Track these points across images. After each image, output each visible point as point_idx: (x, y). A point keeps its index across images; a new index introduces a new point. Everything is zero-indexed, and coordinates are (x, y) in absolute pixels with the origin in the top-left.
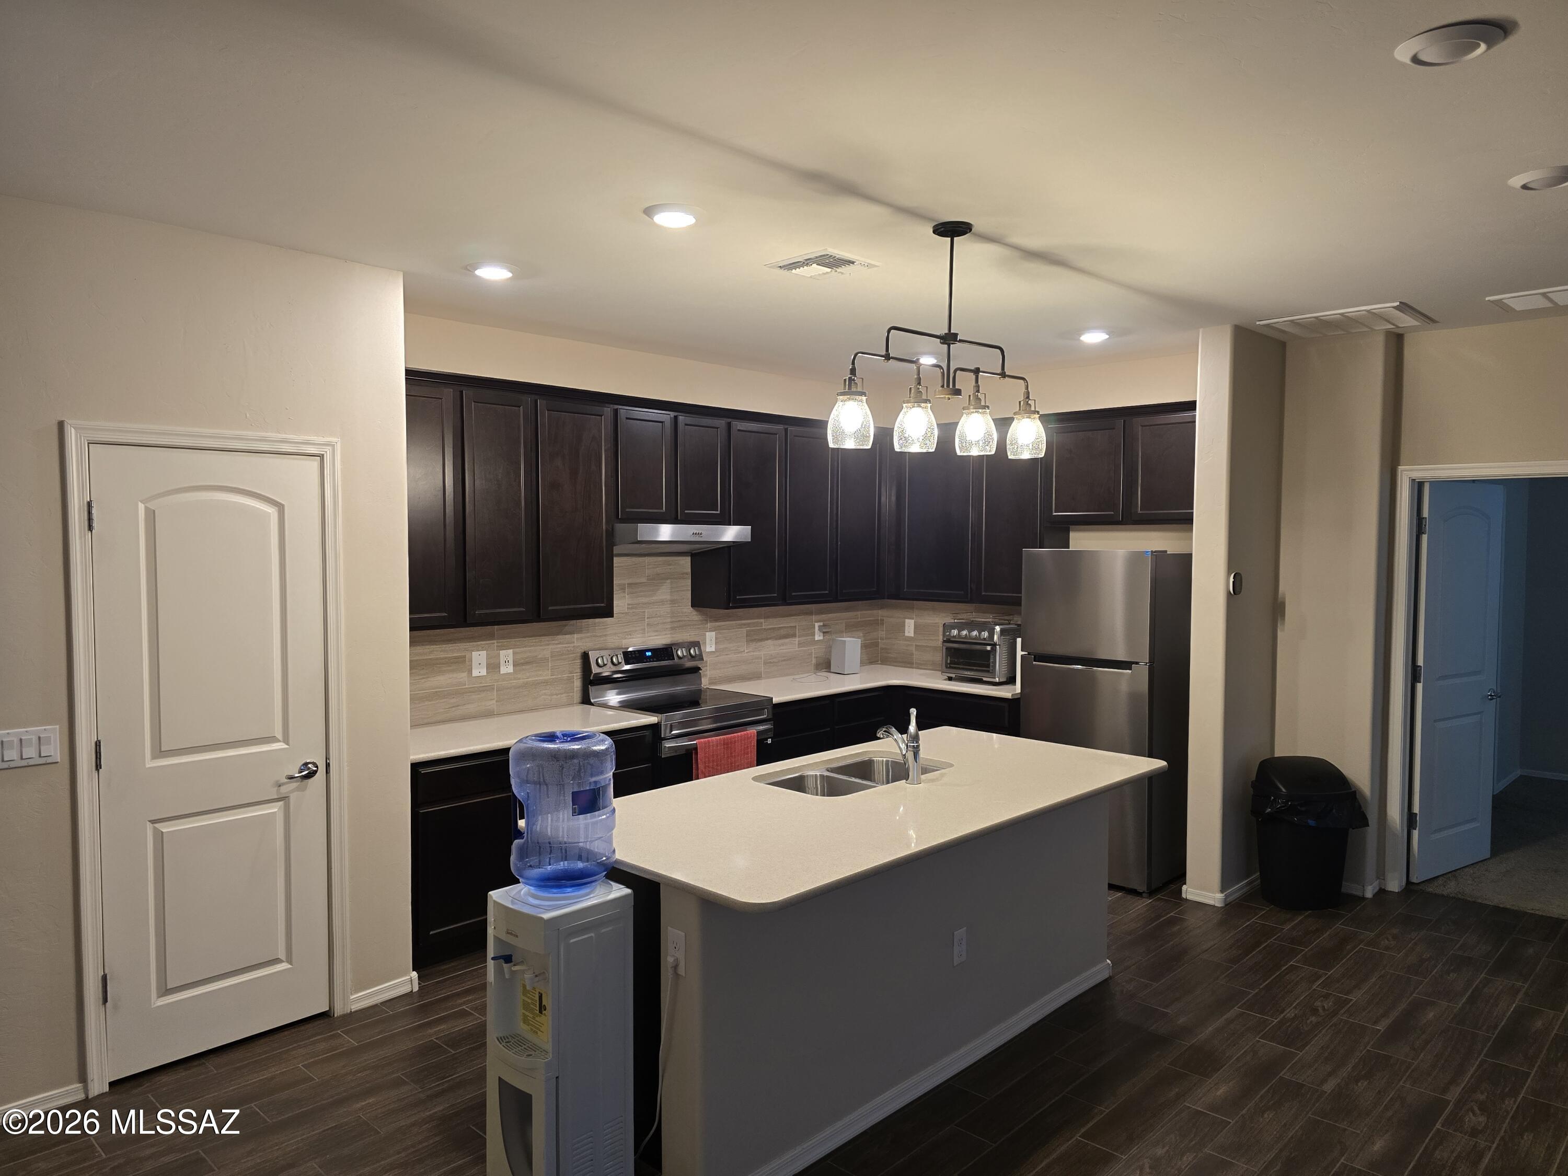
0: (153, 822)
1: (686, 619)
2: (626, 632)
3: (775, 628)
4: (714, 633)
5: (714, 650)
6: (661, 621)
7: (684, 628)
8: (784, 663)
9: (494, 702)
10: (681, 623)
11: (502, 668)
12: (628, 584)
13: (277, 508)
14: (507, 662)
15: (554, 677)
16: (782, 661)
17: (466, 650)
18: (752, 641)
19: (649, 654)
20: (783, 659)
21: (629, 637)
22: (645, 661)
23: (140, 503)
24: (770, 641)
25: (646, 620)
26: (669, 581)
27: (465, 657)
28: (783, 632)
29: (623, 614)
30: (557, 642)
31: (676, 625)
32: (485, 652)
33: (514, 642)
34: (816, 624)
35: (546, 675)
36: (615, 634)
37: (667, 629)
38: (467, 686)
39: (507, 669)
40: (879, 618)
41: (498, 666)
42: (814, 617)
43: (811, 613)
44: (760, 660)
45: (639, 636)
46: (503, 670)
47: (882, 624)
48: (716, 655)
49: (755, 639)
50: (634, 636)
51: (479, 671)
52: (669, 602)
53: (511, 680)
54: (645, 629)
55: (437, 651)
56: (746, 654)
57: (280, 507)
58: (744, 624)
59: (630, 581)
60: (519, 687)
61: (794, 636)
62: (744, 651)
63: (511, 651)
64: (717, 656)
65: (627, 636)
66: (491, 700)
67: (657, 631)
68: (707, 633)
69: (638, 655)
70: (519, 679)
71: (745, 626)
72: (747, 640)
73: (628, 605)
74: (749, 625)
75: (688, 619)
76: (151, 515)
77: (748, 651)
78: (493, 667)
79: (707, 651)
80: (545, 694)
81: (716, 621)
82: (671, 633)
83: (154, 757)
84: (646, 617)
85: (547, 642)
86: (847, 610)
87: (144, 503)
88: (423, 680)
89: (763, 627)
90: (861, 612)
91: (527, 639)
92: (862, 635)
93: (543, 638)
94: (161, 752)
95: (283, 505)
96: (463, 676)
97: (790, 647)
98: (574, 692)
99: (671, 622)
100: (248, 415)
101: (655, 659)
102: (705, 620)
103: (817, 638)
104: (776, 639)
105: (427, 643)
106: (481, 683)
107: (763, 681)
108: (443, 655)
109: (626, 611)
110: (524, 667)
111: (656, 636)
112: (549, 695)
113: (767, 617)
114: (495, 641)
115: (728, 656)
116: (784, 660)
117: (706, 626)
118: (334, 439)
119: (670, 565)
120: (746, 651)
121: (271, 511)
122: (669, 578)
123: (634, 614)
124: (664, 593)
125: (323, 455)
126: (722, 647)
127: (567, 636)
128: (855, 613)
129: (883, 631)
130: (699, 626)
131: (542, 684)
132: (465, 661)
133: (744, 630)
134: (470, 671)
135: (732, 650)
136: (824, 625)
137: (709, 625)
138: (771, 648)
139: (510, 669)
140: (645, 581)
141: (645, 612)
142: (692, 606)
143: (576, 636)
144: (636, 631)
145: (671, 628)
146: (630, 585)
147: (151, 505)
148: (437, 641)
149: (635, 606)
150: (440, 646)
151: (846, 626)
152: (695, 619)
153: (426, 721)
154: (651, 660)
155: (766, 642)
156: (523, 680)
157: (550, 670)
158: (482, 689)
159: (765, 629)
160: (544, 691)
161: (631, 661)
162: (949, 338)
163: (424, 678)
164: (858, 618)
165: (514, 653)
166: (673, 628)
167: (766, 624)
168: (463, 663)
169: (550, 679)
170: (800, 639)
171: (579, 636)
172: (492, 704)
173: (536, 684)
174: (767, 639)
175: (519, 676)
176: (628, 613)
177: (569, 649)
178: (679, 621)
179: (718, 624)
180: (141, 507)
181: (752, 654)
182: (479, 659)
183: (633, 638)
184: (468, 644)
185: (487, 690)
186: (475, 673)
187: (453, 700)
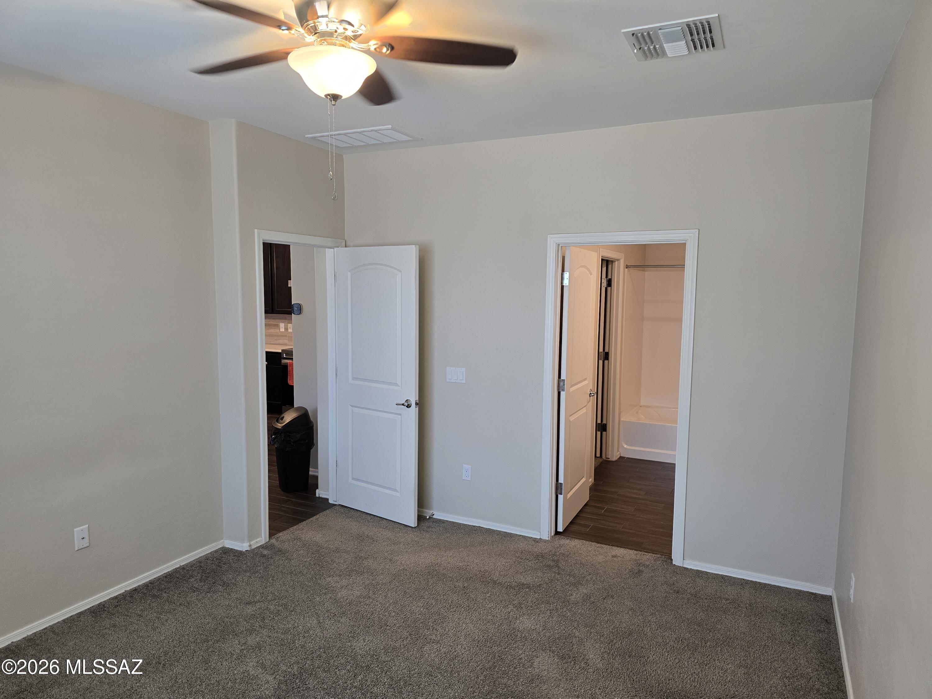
14: (290, 328)
17: (279, 322)
27: (278, 324)
32: (284, 324)
38: (279, 334)
46: (289, 331)
51: (282, 330)
53: (292, 334)
55: (272, 322)
78: (286, 329)
88: (268, 330)
96: (277, 331)
106: (283, 334)
114: (287, 321)
134: (280, 329)
139: (283, 330)
153: (269, 343)
158: (283, 336)
165: (292, 325)
168: (277, 326)
182: (282, 326)
185: (285, 336)
186: (281, 330)
187: (275, 338)
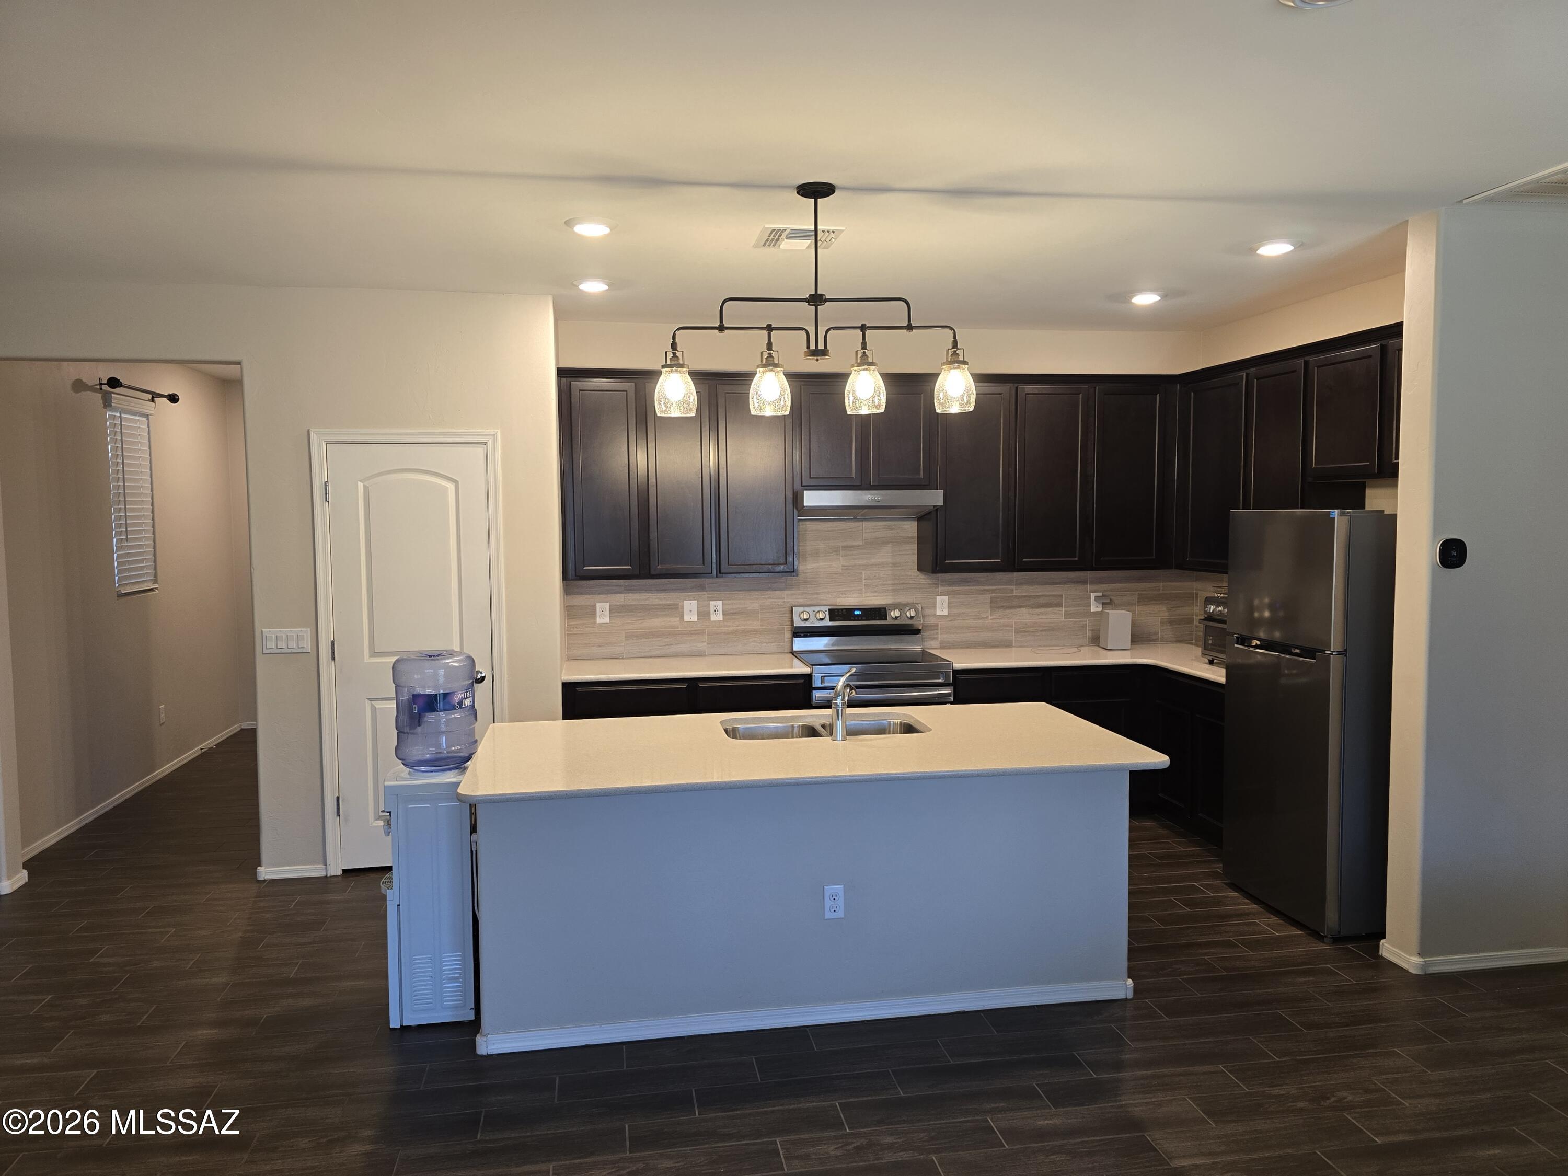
0: (371, 700)
1: (911, 582)
2: (840, 591)
3: (1031, 596)
4: (946, 598)
5: (946, 614)
6: (881, 583)
7: (909, 590)
8: (1044, 633)
9: (705, 644)
10: (904, 585)
11: (712, 616)
12: (842, 547)
13: (454, 484)
14: (716, 611)
15: (764, 627)
16: (1041, 631)
17: (679, 599)
18: (999, 607)
19: (857, 613)
20: (1041, 629)
21: (844, 596)
22: (852, 618)
23: (359, 482)
24: (1022, 609)
25: (864, 581)
26: (890, 545)
27: (678, 605)
28: (1042, 600)
29: (837, 574)
30: (767, 597)
31: (898, 588)
32: (696, 601)
33: (724, 595)
34: (1092, 594)
35: (755, 625)
36: (829, 592)
37: (888, 590)
38: (679, 629)
39: (716, 617)
40: (1194, 591)
41: (708, 614)
42: (1089, 587)
43: (1084, 582)
44: (1011, 628)
45: (854, 595)
46: (713, 618)
47: (1197, 598)
48: (950, 619)
49: (1003, 606)
50: (849, 596)
51: (690, 617)
52: (890, 565)
53: (721, 627)
54: (862, 589)
55: (652, 598)
56: (989, 621)
57: (456, 482)
58: (987, 590)
59: (845, 544)
60: (729, 634)
61: (1060, 605)
62: (987, 617)
63: (720, 603)
64: (951, 621)
65: (841, 595)
66: (703, 642)
67: (876, 592)
68: (938, 597)
69: (845, 613)
70: (729, 626)
71: (988, 593)
72: (991, 606)
73: (843, 566)
74: (993, 591)
75: (914, 582)
76: (366, 489)
77: (992, 617)
78: (704, 614)
79: (937, 614)
80: (754, 641)
81: (950, 585)
82: (892, 595)
83: (371, 656)
84: (863, 578)
85: (757, 597)
86: (1140, 579)
87: (362, 482)
88: (640, 622)
89: (1014, 594)
90: (1164, 584)
91: (736, 592)
92: (1165, 609)
93: (753, 593)
94: (374, 652)
95: (458, 481)
96: (675, 621)
97: (1055, 616)
98: (784, 642)
99: (892, 584)
100: (431, 417)
101: (864, 618)
102: (936, 584)
103: (1093, 609)
104: (1032, 608)
105: (644, 591)
106: (692, 627)
107: (1013, 649)
108: (657, 602)
109: (841, 572)
110: (733, 617)
111: (875, 596)
112: (760, 643)
113: (1019, 584)
114: (706, 592)
115: (966, 621)
116: (1045, 630)
117: (937, 589)
118: (493, 431)
119: (892, 529)
120: (990, 617)
121: (451, 487)
122: (891, 542)
123: (849, 575)
124: (885, 555)
125: (487, 443)
126: (956, 611)
127: (777, 592)
128: (1153, 585)
129: (1197, 606)
130: (928, 590)
131: (752, 633)
132: (678, 608)
133: (988, 597)
134: (682, 617)
135: (971, 616)
136: (1103, 596)
137: (940, 589)
138: (1024, 616)
139: (720, 617)
140: (861, 544)
141: (862, 573)
142: (918, 570)
143: (786, 592)
144: (852, 591)
145: (893, 590)
146: (845, 548)
147: (366, 483)
148: (652, 590)
149: (851, 567)
150: (655, 594)
151: (1138, 599)
152: (922, 583)
153: (643, 655)
154: (860, 618)
155: (1018, 610)
156: (733, 628)
157: (760, 621)
158: (693, 632)
159: (1016, 596)
160: (754, 639)
161: (837, 618)
162: (816, 299)
163: (640, 620)
164: (1160, 589)
165: (723, 604)
166: (894, 591)
167: (1018, 591)
168: (676, 610)
169: (760, 629)
170: (1069, 609)
171: (789, 592)
172: (703, 646)
173: (745, 633)
174: (1020, 607)
175: (728, 624)
176: (843, 573)
177: (779, 603)
178: (903, 584)
179: (951, 588)
180: (360, 486)
181: (999, 621)
182: (690, 608)
183: (848, 597)
184: (680, 594)
185: (698, 634)
186: (687, 618)
187: (666, 640)
